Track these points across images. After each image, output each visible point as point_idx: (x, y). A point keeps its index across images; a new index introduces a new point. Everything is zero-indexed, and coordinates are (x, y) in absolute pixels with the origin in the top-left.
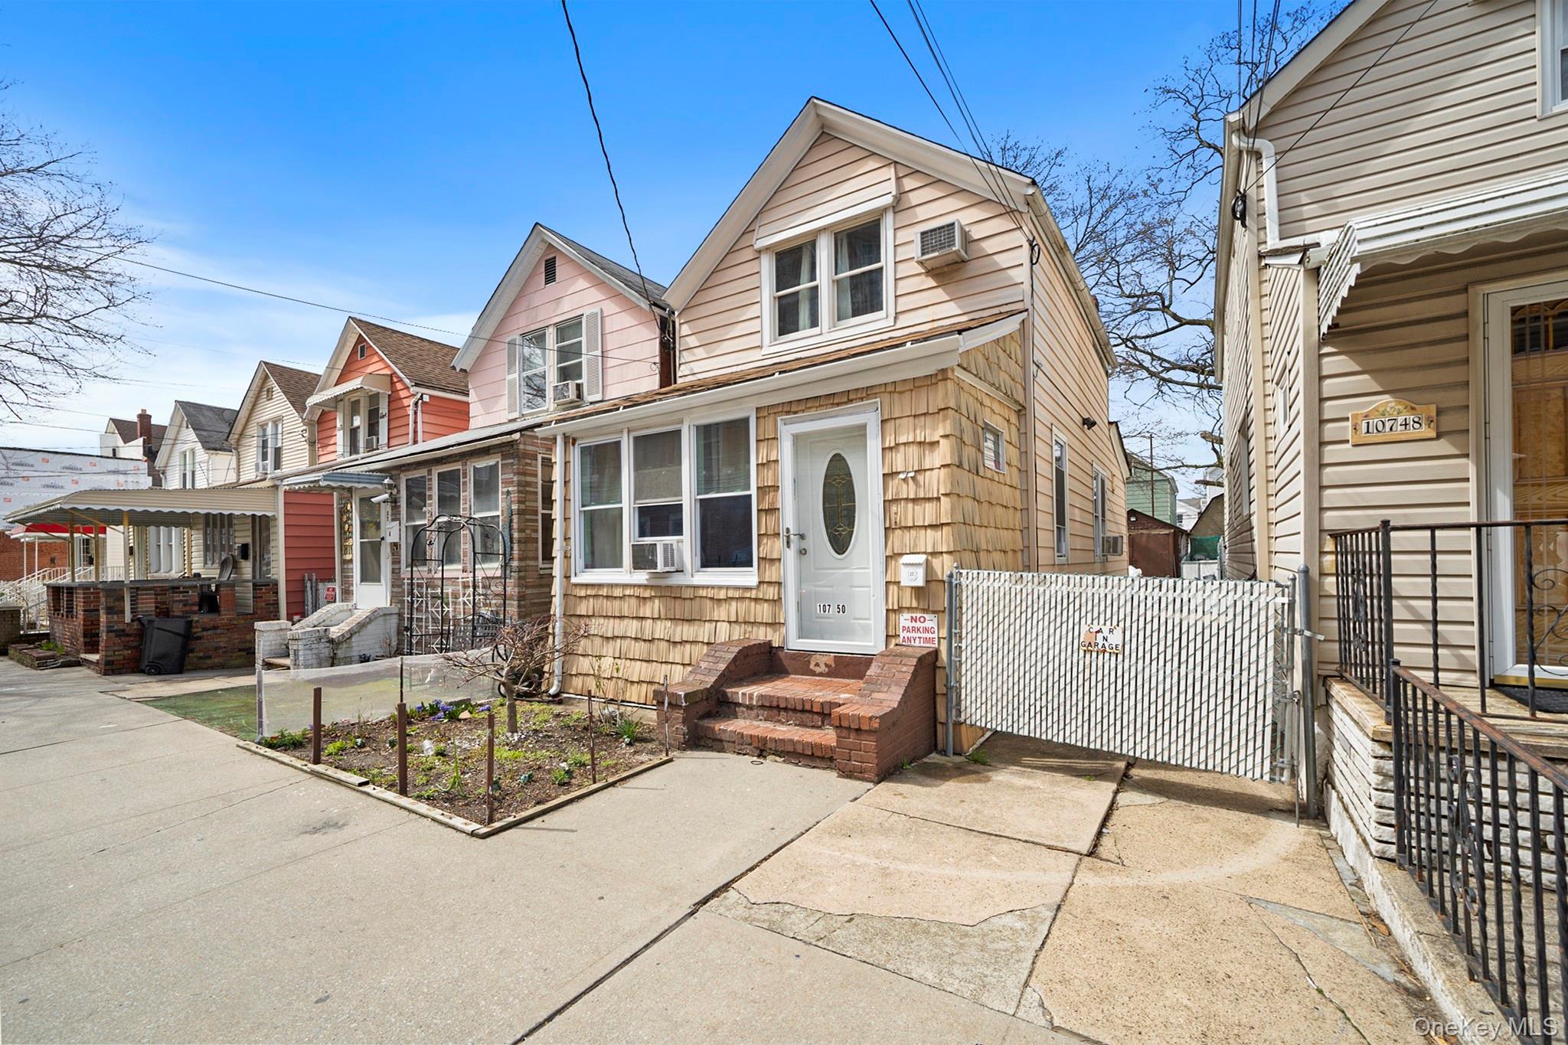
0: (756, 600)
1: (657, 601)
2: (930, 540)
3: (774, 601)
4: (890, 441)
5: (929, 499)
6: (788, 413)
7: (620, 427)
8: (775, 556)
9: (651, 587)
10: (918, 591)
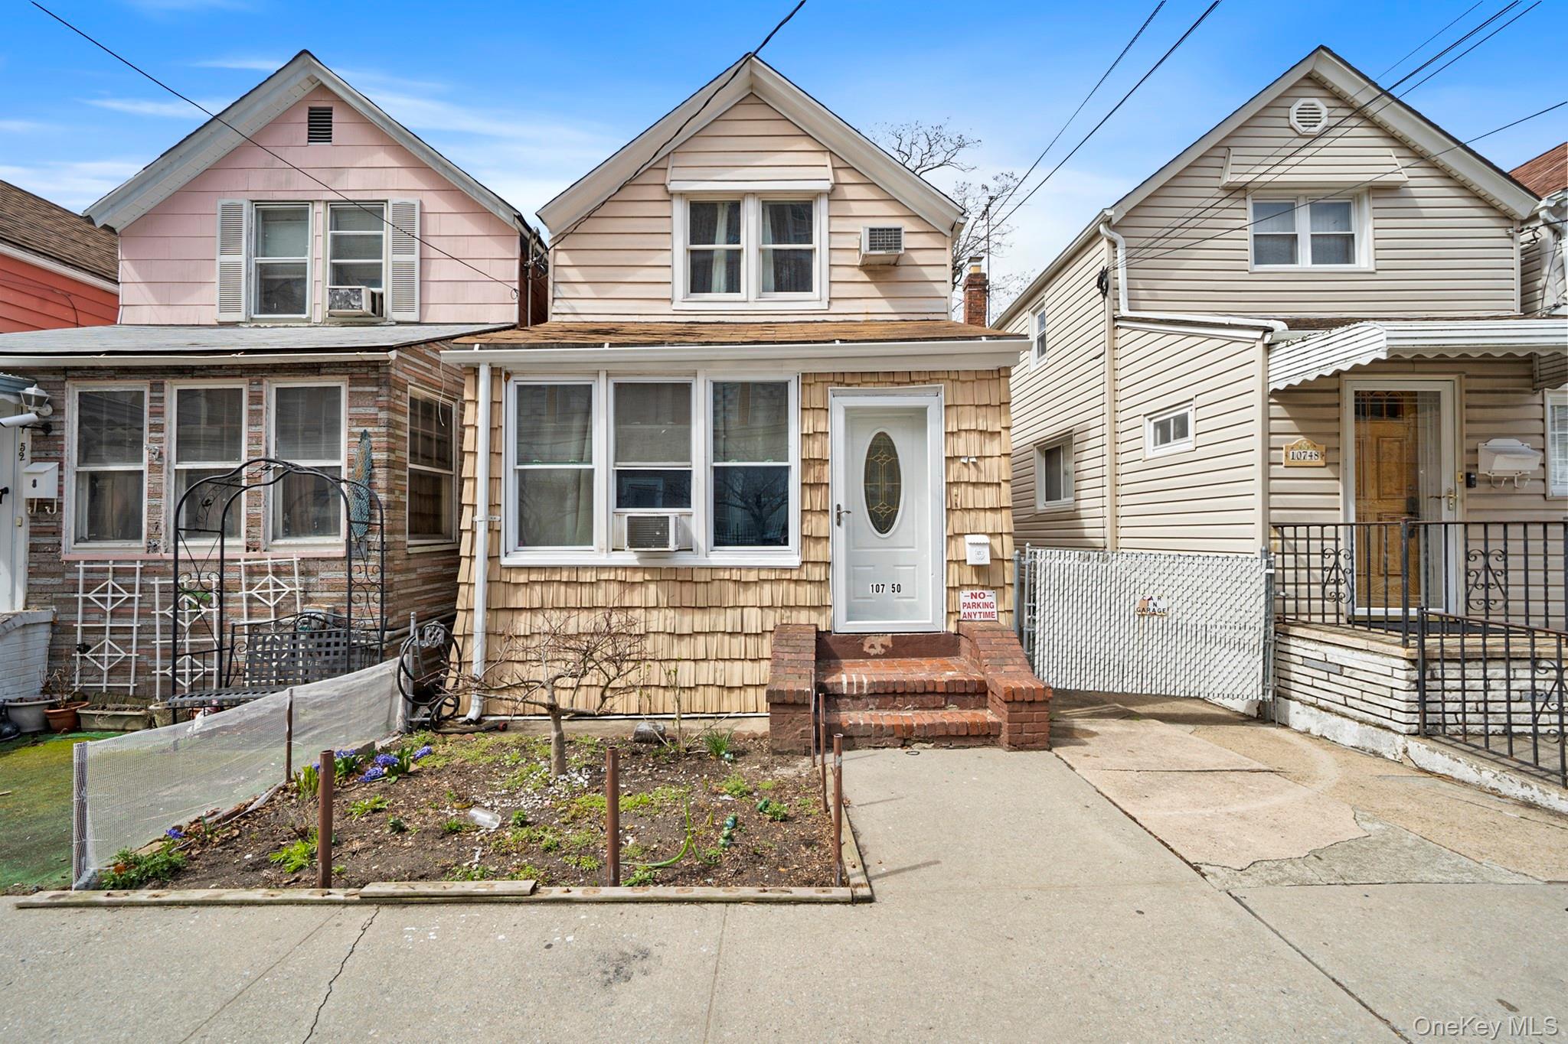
0: (797, 581)
1: (652, 587)
2: (989, 522)
3: (820, 582)
4: (953, 427)
5: (988, 484)
6: (839, 384)
7: (595, 368)
8: (822, 534)
9: (645, 569)
10: (979, 569)
